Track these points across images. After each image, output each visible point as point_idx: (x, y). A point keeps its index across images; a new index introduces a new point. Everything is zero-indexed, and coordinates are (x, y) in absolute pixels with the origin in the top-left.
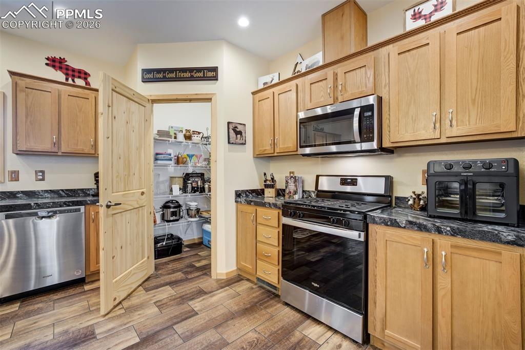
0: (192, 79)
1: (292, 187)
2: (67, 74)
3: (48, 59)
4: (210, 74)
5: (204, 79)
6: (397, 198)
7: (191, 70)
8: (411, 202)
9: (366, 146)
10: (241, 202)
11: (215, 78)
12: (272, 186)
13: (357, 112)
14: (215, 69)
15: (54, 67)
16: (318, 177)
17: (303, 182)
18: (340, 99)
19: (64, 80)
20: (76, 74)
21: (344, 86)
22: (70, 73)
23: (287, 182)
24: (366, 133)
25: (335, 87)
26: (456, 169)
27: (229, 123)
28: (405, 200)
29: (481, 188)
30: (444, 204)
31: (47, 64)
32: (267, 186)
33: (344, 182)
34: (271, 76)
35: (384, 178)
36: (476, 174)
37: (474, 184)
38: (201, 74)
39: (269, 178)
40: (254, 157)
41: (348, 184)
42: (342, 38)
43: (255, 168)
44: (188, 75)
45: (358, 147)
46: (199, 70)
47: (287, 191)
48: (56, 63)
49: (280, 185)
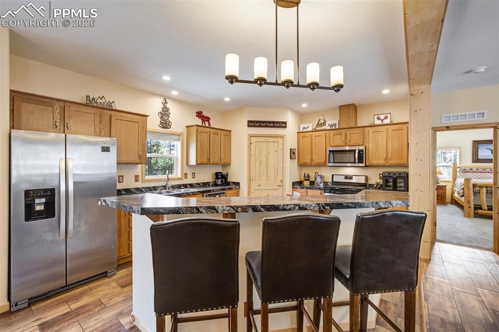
0: (274, 127)
1: (319, 180)
2: (203, 120)
3: (197, 113)
4: (282, 125)
5: (280, 127)
6: (369, 184)
7: (273, 122)
8: (375, 186)
9: (360, 165)
10: (297, 188)
11: (285, 127)
12: (308, 180)
13: (357, 151)
14: (285, 123)
15: (199, 117)
16: (333, 175)
17: (324, 178)
18: (348, 144)
19: (201, 125)
20: (206, 119)
21: (350, 139)
22: (204, 119)
23: (316, 178)
24: (361, 160)
25: (346, 139)
26: (391, 175)
27: (291, 149)
28: (373, 185)
29: (398, 180)
30: (387, 186)
31: (196, 116)
32: (306, 180)
33: (346, 177)
34: (308, 125)
35: (364, 177)
36: (397, 177)
37: (396, 179)
38: (279, 125)
39: (306, 175)
40: (298, 165)
41: (349, 179)
42: (349, 119)
43: (297, 171)
44: (272, 125)
45: (357, 165)
46: (277, 123)
47: (316, 182)
48: (199, 114)
49: (312, 179)
